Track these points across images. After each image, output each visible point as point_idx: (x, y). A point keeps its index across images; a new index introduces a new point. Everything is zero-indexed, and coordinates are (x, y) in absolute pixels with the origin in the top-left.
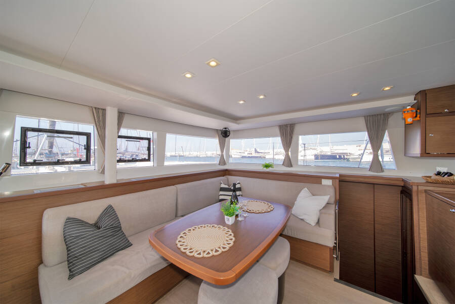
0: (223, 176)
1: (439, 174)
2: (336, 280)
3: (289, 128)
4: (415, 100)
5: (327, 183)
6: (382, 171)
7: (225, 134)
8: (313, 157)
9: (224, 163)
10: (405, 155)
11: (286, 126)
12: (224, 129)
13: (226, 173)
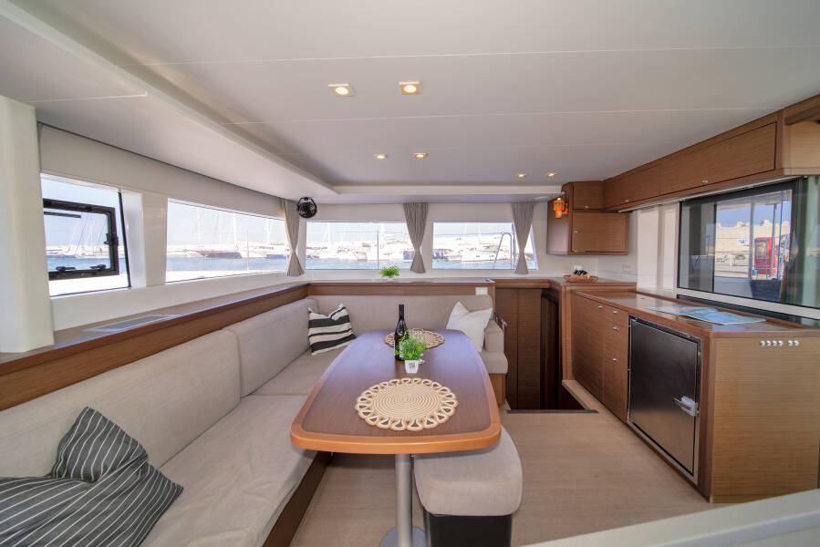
0: (304, 298)
1: (576, 272)
2: (509, 412)
3: (419, 209)
4: (562, 191)
5: (482, 291)
6: (527, 273)
7: (307, 209)
8: (402, 256)
9: (300, 272)
10: (547, 252)
11: (416, 204)
12: (303, 201)
13: (307, 290)
